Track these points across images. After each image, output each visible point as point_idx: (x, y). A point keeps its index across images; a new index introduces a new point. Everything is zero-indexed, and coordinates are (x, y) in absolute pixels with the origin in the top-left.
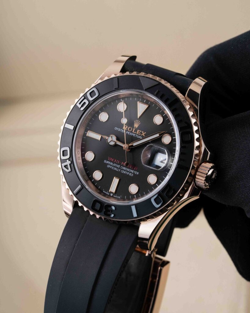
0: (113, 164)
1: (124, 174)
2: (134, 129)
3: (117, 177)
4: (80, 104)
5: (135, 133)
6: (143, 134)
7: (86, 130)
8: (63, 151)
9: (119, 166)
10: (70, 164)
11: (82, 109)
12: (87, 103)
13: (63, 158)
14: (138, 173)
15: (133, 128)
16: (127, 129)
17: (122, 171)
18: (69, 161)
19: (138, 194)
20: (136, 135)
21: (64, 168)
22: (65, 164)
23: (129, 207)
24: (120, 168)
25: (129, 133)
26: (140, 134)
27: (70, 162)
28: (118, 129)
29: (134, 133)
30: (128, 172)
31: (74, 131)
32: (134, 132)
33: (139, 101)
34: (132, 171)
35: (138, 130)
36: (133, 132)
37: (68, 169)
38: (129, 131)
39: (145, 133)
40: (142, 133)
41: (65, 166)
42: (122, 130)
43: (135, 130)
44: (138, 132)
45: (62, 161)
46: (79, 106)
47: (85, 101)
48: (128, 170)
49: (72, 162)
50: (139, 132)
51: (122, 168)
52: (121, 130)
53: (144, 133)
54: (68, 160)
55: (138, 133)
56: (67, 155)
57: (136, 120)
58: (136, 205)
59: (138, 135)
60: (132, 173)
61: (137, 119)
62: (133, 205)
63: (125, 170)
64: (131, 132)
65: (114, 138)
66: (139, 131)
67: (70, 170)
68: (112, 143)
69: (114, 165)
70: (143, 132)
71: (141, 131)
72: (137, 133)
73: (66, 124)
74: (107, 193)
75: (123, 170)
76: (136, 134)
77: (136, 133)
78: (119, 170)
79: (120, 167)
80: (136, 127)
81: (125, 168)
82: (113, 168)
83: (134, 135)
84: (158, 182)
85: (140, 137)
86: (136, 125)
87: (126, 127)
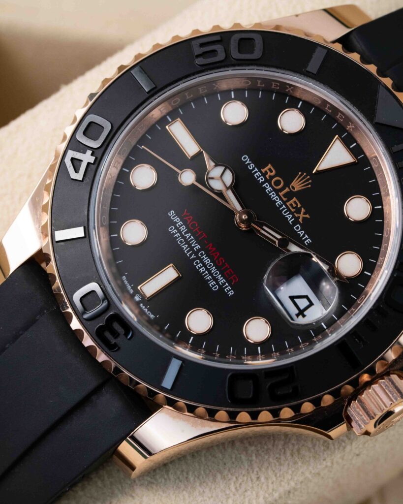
0: (186, 233)
1: (197, 272)
2: (287, 190)
3: (178, 268)
4: (202, 45)
5: (285, 199)
6: (302, 216)
7: (173, 115)
8: (91, 123)
9: (198, 247)
10: (89, 164)
11: (199, 61)
12: (221, 56)
13: (80, 137)
14: (231, 293)
15: (287, 184)
16: (272, 177)
17: (197, 263)
18: (92, 155)
19: (198, 341)
20: (281, 206)
21: (68, 161)
22: (78, 155)
23: (169, 357)
24: (196, 253)
25: (269, 189)
26: (293, 210)
27: (92, 159)
28: (249, 164)
29: (281, 199)
30: (211, 274)
31: (148, 95)
32: (285, 195)
33: (340, 136)
34: (222, 280)
35: (294, 199)
36: (281, 194)
37: (77, 171)
38: (271, 186)
39: (307, 216)
40: (298, 211)
41: (73, 160)
42: (256, 172)
43: (288, 192)
44: (292, 202)
45: (73, 144)
46: (198, 51)
47: (218, 48)
48: (213, 270)
49: (98, 162)
50: (294, 205)
51: (202, 254)
52: (256, 170)
53: (305, 214)
54: (89, 152)
55: (291, 205)
56: (95, 139)
57: (305, 174)
58: (186, 363)
59: (289, 210)
60: (218, 283)
61: (309, 172)
62: (178, 357)
63: (204, 265)
64: (274, 190)
65: (229, 178)
66: (295, 202)
67: (79, 176)
68: (217, 185)
69: (188, 236)
70: (303, 210)
71: (299, 206)
72: (288, 204)
73: (136, 69)
74: (129, 287)
75: (202, 262)
76: (285, 203)
77: (288, 201)
78: (191, 255)
79: (199, 250)
80: (293, 188)
81: (207, 261)
82: (181, 242)
83: (279, 202)
84: (266, 348)
85: (289, 217)
86: (297, 185)
87: (271, 171)
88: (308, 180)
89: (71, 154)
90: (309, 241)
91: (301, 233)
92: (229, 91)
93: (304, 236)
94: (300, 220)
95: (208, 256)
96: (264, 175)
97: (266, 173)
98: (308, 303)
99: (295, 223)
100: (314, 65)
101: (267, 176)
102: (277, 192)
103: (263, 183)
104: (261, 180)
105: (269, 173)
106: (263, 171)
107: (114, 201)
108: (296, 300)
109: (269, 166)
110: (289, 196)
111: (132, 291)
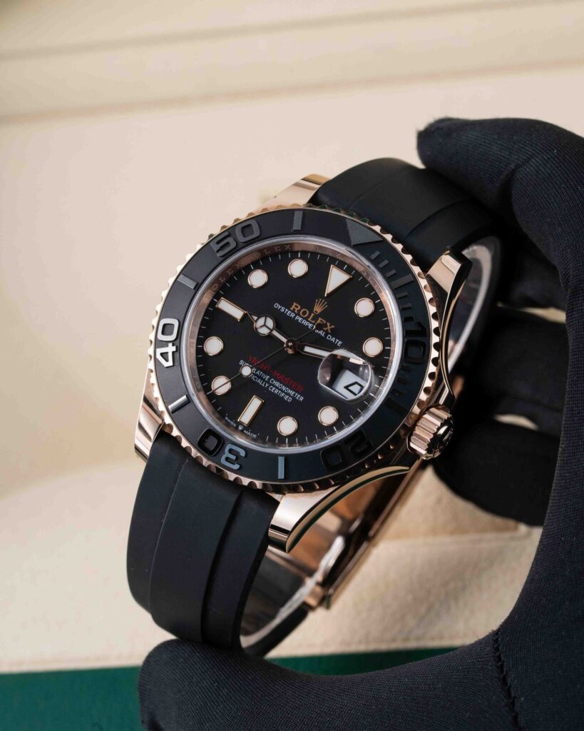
0: (256, 371)
1: (274, 394)
2: (312, 315)
3: (260, 397)
4: (218, 243)
5: (313, 322)
6: (329, 328)
7: (217, 296)
8: (165, 326)
9: (268, 377)
10: (173, 352)
11: (222, 253)
12: (233, 245)
13: (161, 337)
14: (302, 399)
15: (311, 312)
16: (299, 311)
17: (271, 388)
18: (173, 345)
19: (292, 439)
20: (313, 327)
21: (159, 357)
22: (164, 350)
23: (274, 457)
24: (268, 382)
25: (300, 319)
27: (174, 349)
28: (281, 308)
29: (311, 323)
30: (283, 392)
31: (194, 291)
32: (312, 319)
33: (334, 265)
34: (292, 393)
35: (320, 319)
36: (310, 319)
37: (167, 360)
38: (301, 317)
39: (333, 327)
40: (325, 326)
41: (162, 354)
42: (287, 312)
43: (314, 317)
44: (318, 321)
45: (158, 344)
46: (216, 247)
47: (230, 240)
48: (284, 388)
49: (178, 349)
50: (321, 323)
51: (272, 381)
52: (287, 310)
53: (330, 326)
54: (170, 344)
56: (171, 334)
57: (320, 300)
58: (287, 458)
60: (290, 396)
61: (323, 297)
62: (281, 455)
63: (277, 388)
64: (304, 318)
65: (270, 323)
66: (321, 321)
67: (170, 363)
68: (264, 331)
69: (258, 373)
70: (328, 324)
71: (325, 322)
73: (181, 276)
74: (232, 423)
75: (274, 386)
76: (314, 324)
77: (316, 322)
78: (265, 385)
79: (269, 379)
80: (316, 312)
81: (277, 384)
82: (255, 379)
83: (310, 325)
84: (338, 425)
85: (321, 332)
86: (318, 309)
87: (297, 307)
88: (324, 303)
89: (159, 351)
90: (340, 343)
91: (333, 340)
92: (248, 266)
93: (335, 341)
94: (329, 331)
95: (277, 380)
96: (293, 311)
97: (294, 309)
98: (359, 387)
99: (326, 335)
100: (297, 225)
101: (296, 311)
102: (306, 319)
103: (295, 317)
104: (293, 315)
105: (296, 309)
106: (292, 309)
107: (200, 370)
108: (350, 388)
109: (295, 304)
110: (315, 318)
111: (235, 425)
